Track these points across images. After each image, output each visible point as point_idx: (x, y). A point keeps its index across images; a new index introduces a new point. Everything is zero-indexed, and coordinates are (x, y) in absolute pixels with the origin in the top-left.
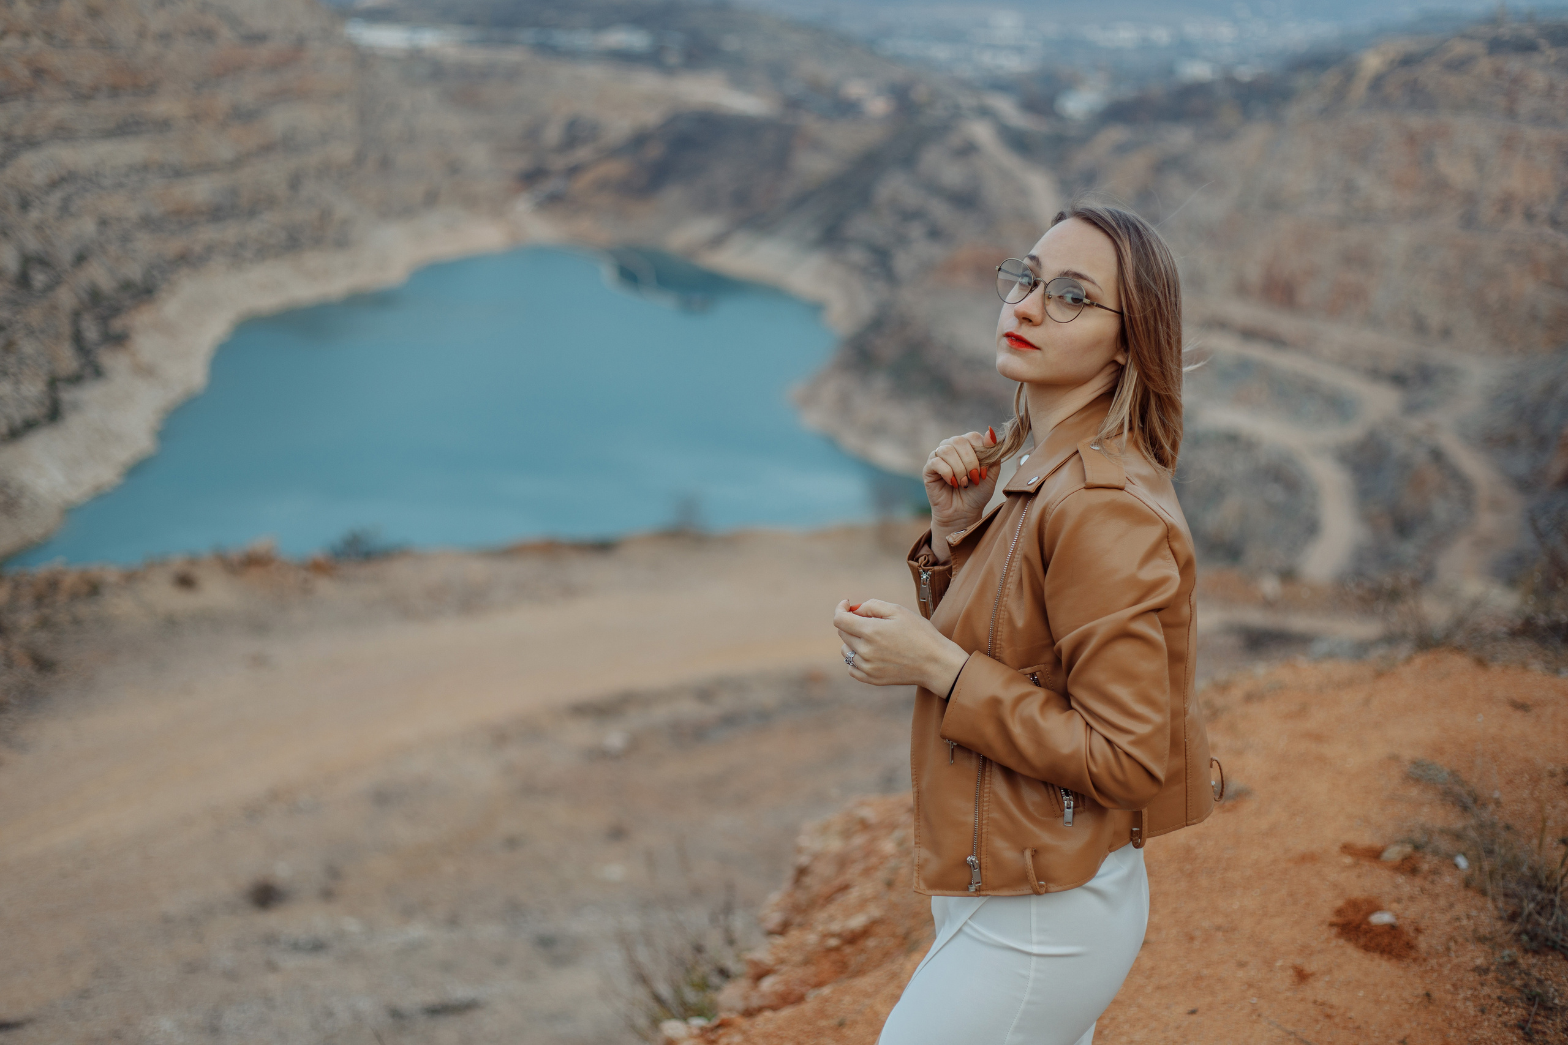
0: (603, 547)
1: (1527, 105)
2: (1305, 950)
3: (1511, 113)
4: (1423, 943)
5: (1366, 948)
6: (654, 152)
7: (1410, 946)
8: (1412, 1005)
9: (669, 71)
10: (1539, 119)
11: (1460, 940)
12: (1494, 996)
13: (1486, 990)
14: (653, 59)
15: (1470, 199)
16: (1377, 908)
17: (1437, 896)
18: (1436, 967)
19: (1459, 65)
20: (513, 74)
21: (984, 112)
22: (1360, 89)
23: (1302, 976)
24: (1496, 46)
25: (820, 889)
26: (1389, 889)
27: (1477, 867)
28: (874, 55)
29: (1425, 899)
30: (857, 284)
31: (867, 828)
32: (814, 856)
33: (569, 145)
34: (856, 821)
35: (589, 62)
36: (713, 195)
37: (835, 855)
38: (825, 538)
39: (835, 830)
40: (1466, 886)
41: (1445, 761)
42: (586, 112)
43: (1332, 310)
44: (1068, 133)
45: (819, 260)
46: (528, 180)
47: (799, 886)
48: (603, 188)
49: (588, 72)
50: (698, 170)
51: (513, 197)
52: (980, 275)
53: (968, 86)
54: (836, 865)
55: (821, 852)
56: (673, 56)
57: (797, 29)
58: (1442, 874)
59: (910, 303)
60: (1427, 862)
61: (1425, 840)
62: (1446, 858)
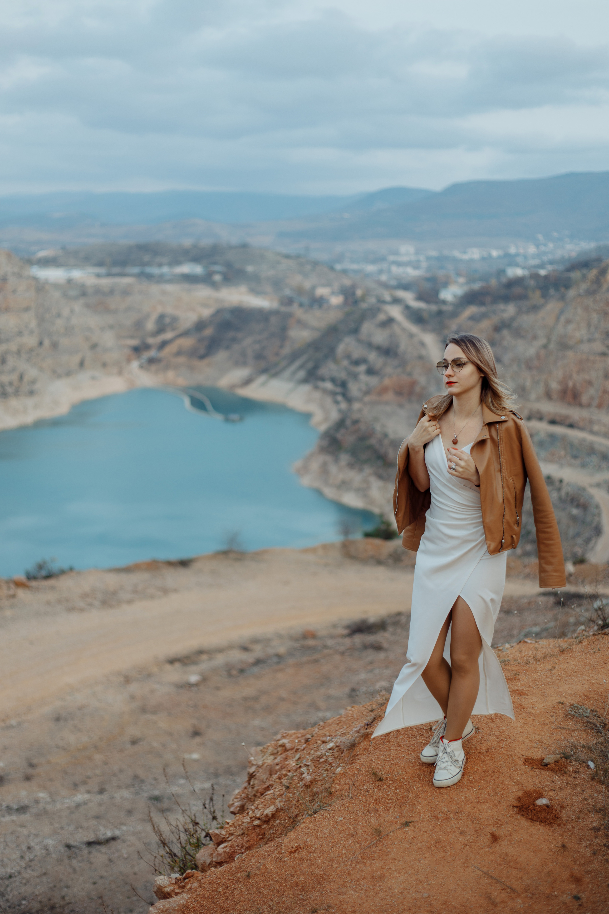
0: (184, 563)
2: (498, 823)
4: (564, 815)
5: (532, 820)
6: (208, 332)
7: (557, 817)
8: (554, 852)
9: (214, 285)
11: (586, 812)
12: (602, 844)
13: (598, 841)
14: (207, 279)
16: (541, 796)
17: (576, 785)
18: (571, 829)
20: (126, 292)
21: (396, 301)
22: (608, 277)
23: (495, 838)
25: (258, 788)
26: (549, 783)
27: (599, 768)
28: (332, 269)
29: (569, 788)
30: (329, 400)
31: (286, 750)
32: (258, 767)
33: (161, 329)
34: (281, 746)
35: (170, 281)
36: (244, 354)
37: (268, 767)
38: (313, 550)
39: (270, 751)
40: (593, 779)
41: (590, 703)
42: (169, 310)
43: (600, 406)
44: (445, 308)
45: (306, 388)
46: (137, 350)
47: (249, 784)
48: (179, 353)
49: (169, 288)
50: (234, 340)
51: (129, 360)
52: (399, 393)
53: (386, 286)
54: (268, 773)
55: (261, 764)
56: (217, 278)
57: (287, 257)
58: (580, 772)
59: (360, 410)
60: (572, 765)
61: (572, 753)
62: (584, 762)
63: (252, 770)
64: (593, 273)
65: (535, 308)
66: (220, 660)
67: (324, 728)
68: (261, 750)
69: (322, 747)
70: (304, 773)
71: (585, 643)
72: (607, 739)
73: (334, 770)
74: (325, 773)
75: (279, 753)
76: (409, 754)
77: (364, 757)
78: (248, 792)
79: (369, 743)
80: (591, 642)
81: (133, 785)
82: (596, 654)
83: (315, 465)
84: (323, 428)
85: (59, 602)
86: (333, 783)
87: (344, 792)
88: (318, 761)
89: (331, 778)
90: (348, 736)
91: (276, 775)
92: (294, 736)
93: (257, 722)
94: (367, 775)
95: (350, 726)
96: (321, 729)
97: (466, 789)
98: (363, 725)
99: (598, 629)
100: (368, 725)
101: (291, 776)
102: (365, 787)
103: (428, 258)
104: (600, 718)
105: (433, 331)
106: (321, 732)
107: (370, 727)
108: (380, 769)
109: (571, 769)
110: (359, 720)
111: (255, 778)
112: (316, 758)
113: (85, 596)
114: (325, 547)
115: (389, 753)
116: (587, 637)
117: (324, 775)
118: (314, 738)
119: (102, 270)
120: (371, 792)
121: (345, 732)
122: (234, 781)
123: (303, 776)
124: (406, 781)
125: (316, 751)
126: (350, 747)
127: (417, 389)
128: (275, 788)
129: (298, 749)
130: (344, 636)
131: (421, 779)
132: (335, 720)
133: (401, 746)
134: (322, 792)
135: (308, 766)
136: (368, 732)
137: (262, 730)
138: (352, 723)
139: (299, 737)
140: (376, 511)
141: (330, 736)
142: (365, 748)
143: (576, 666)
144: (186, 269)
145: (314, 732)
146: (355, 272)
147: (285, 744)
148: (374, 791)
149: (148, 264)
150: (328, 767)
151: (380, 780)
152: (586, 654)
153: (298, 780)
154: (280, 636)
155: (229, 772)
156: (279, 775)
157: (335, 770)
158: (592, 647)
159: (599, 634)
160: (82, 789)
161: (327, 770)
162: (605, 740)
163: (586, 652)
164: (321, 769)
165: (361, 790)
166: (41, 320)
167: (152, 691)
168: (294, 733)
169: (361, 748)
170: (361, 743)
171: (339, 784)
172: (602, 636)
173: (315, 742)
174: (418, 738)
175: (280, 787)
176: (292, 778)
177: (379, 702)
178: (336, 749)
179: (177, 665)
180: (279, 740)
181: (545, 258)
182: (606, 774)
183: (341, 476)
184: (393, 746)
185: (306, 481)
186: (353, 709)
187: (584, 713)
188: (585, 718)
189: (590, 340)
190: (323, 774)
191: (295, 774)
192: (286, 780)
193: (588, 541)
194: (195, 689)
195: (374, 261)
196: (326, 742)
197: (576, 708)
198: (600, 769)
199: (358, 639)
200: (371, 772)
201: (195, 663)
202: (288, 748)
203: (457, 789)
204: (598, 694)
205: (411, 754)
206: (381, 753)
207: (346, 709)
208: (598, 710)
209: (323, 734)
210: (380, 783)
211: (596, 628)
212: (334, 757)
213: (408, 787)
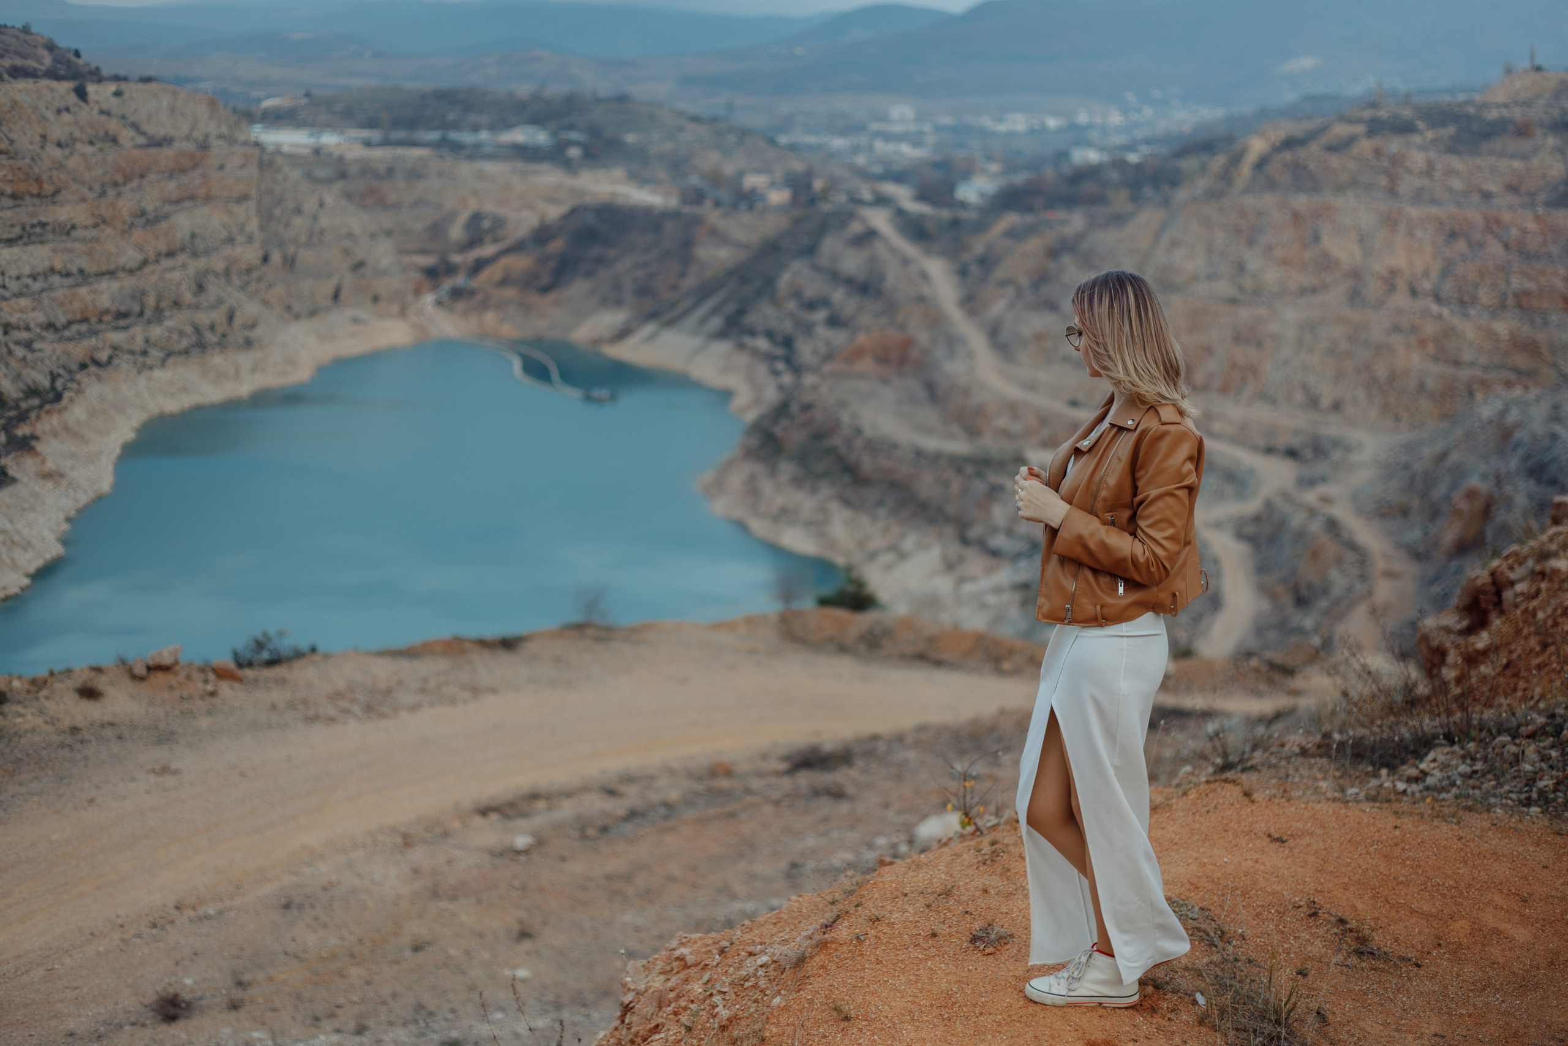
0: (508, 644)
1: (1407, 184)
3: (1392, 192)
6: (557, 246)
9: (568, 165)
10: (1418, 197)
14: (556, 155)
15: (1355, 274)
19: (1339, 147)
20: (415, 174)
21: (881, 201)
22: (1246, 169)
24: (1375, 127)
25: (638, 1029)
26: (1128, 1029)
27: (1211, 1004)
28: (772, 142)
29: (1161, 1036)
30: (762, 369)
31: (686, 966)
32: (637, 994)
33: (474, 240)
34: (677, 959)
35: (491, 157)
36: (617, 287)
37: (656, 993)
38: (730, 626)
39: (658, 967)
40: (1201, 1022)
41: (1198, 896)
42: (490, 207)
43: (1224, 390)
44: (964, 215)
45: (723, 347)
46: (432, 274)
47: (623, 1022)
48: (504, 282)
49: (491, 167)
50: (601, 261)
51: (418, 292)
52: (883, 358)
53: (864, 174)
54: (655, 1004)
55: (643, 990)
56: (574, 152)
57: (695, 119)
58: (1180, 1010)
59: (815, 388)
60: (1167, 999)
61: (1168, 979)
62: (1186, 994)
63: (628, 998)
64: (1218, 162)
65: (1119, 220)
66: (567, 810)
67: (751, 930)
68: (643, 966)
69: (749, 962)
70: (717, 1006)
71: (1193, 795)
72: (1225, 956)
73: (768, 1001)
74: (753, 1005)
75: (674, 972)
76: (895, 976)
77: (820, 980)
78: (621, 1035)
79: (828, 957)
80: (1203, 795)
81: (416, 1021)
82: (1211, 814)
83: (736, 480)
84: (751, 416)
85: (292, 705)
86: (767, 1023)
87: (785, 1038)
88: (742, 985)
89: (763, 1014)
90: (793, 944)
91: (669, 1009)
92: (700, 943)
93: (629, 917)
94: (824, 1011)
95: (795, 928)
96: (746, 932)
97: (990, 1037)
98: (818, 927)
99: (1215, 772)
100: (826, 926)
101: (695, 1009)
102: (821, 1030)
103: (939, 129)
104: (1214, 921)
105: (942, 254)
106: (747, 937)
107: (831, 930)
108: (847, 1000)
109: (1165, 1005)
110: (810, 919)
111: (634, 1013)
112: (739, 981)
113: (336, 696)
114: (750, 621)
115: (862, 975)
116: (1196, 785)
117: (752, 1010)
118: (735, 947)
119: (375, 135)
120: (830, 1038)
121: (787, 937)
122: (588, 1016)
123: (717, 1010)
124: (890, 1021)
125: (738, 969)
126: (796, 964)
127: (914, 353)
128: (669, 1030)
129: (707, 965)
130: (779, 774)
131: (916, 1018)
132: (770, 918)
133: (882, 963)
134: (749, 1038)
135: (724, 993)
136: (827, 939)
137: (637, 931)
138: (800, 922)
139: (708, 945)
140: (840, 560)
141: (761, 944)
142: (822, 965)
143: (1176, 834)
144: (520, 135)
145: (735, 937)
146: (812, 148)
147: (685, 955)
148: (836, 1037)
149: (455, 126)
150: (758, 995)
151: (847, 1019)
152: (1194, 813)
153: (708, 1016)
154: (671, 772)
155: (579, 1001)
156: (674, 1007)
157: (770, 1001)
158: (1205, 802)
159: (1216, 781)
160: (327, 1025)
161: (756, 1001)
162: (1223, 958)
163: (1194, 811)
164: (746, 998)
165: (814, 1035)
166: (267, 218)
167: (450, 862)
168: (701, 939)
169: (815, 964)
170: (814, 956)
171: (777, 1025)
172: (1222, 784)
173: (736, 954)
174: (910, 949)
175: (676, 1027)
176: (696, 1014)
177: (844, 888)
178: (773, 966)
179: (494, 817)
180: (674, 949)
181: (1139, 134)
182: (1223, 1014)
183: (780, 500)
184: (869, 962)
185: (720, 507)
186: (801, 899)
187: (1188, 913)
188: (1191, 921)
189: (1212, 277)
190: (749, 1008)
191: (702, 1007)
192: (686, 1017)
193: (1197, 619)
194: (523, 858)
195: (844, 132)
196: (755, 955)
197: (1175, 905)
198: (1214, 1007)
199: (805, 779)
200: (831, 1005)
201: (525, 815)
202: (689, 963)
203: (975, 1035)
204: (1213, 881)
205: (899, 976)
206: (849, 974)
207: (789, 900)
208: (1212, 908)
209: (750, 941)
210: (846, 1024)
211: (1211, 770)
212: (769, 980)
213: (893, 1031)
